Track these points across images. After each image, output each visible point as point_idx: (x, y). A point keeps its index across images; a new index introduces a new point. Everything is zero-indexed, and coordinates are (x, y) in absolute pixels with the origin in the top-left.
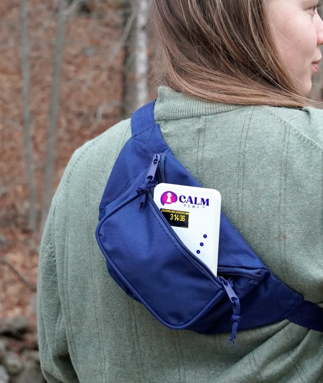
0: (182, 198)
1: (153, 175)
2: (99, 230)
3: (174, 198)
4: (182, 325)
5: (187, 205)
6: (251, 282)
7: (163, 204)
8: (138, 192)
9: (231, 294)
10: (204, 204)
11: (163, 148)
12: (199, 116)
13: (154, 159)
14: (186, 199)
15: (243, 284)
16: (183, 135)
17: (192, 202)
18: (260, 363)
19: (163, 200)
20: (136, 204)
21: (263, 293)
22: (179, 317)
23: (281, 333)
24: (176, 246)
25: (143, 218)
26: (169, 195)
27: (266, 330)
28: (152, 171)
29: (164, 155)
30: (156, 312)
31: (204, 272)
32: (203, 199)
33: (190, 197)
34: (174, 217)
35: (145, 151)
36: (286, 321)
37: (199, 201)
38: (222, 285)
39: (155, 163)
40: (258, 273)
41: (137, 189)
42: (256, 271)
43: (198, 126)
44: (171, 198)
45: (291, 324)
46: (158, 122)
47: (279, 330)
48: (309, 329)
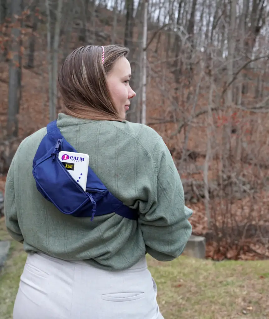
0: (72, 157)
1: (58, 148)
2: (34, 170)
3: (68, 157)
4: (69, 212)
5: (74, 160)
6: (101, 195)
7: (63, 160)
8: (51, 155)
9: (92, 200)
10: (82, 160)
11: (61, 137)
12: (77, 125)
13: (58, 141)
14: (74, 158)
15: (97, 196)
16: (70, 132)
17: (76, 159)
18: (102, 231)
19: (63, 158)
20: (51, 160)
21: (105, 200)
22: (68, 209)
23: (112, 218)
24: (69, 178)
25: (53, 166)
26: (66, 156)
27: (105, 216)
28: (57, 146)
29: (62, 140)
30: (58, 206)
31: (81, 190)
32: (81, 158)
33: (75, 157)
34: (67, 166)
35: (53, 139)
36: (114, 213)
37: (79, 159)
38: (88, 196)
39: (59, 143)
40: (104, 192)
41: (51, 153)
42: (103, 190)
43: (76, 129)
44: (67, 157)
45: (116, 215)
46: (58, 128)
47: (111, 217)
48: (123, 217)
